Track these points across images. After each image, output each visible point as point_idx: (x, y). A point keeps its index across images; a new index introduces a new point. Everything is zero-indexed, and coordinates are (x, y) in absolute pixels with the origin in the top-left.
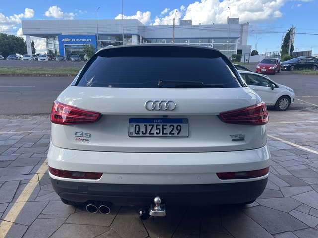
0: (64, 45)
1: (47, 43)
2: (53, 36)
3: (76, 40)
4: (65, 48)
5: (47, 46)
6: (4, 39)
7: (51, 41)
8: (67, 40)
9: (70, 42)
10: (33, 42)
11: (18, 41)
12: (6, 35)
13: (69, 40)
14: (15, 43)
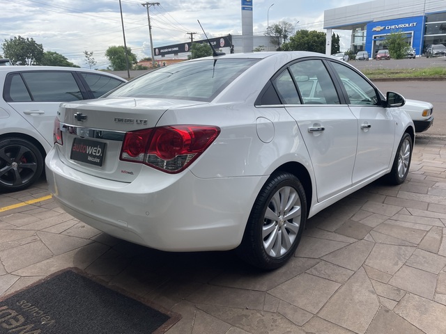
0: (374, 36)
1: (354, 36)
2: (361, 26)
3: (393, 27)
4: (375, 42)
5: (353, 40)
6: (303, 38)
7: (359, 33)
8: (378, 29)
11: (318, 38)
12: (307, 31)
13: (382, 28)
14: (315, 41)
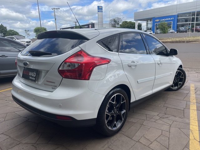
0: (155, 24)
1: (147, 24)
3: (163, 20)
8: (157, 20)
9: (159, 22)
10: (141, 24)
13: (159, 20)
